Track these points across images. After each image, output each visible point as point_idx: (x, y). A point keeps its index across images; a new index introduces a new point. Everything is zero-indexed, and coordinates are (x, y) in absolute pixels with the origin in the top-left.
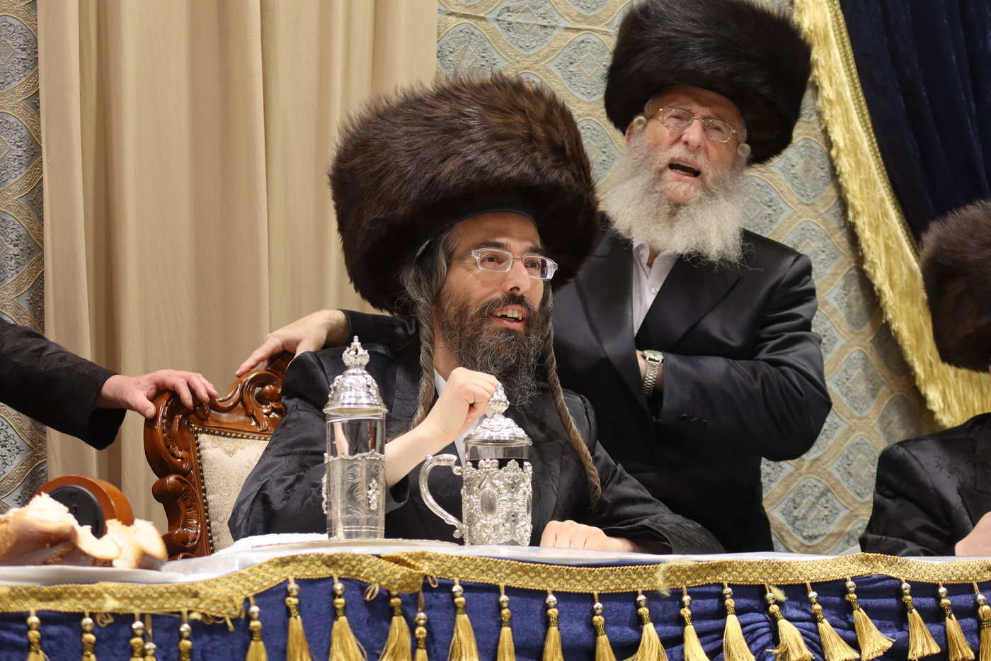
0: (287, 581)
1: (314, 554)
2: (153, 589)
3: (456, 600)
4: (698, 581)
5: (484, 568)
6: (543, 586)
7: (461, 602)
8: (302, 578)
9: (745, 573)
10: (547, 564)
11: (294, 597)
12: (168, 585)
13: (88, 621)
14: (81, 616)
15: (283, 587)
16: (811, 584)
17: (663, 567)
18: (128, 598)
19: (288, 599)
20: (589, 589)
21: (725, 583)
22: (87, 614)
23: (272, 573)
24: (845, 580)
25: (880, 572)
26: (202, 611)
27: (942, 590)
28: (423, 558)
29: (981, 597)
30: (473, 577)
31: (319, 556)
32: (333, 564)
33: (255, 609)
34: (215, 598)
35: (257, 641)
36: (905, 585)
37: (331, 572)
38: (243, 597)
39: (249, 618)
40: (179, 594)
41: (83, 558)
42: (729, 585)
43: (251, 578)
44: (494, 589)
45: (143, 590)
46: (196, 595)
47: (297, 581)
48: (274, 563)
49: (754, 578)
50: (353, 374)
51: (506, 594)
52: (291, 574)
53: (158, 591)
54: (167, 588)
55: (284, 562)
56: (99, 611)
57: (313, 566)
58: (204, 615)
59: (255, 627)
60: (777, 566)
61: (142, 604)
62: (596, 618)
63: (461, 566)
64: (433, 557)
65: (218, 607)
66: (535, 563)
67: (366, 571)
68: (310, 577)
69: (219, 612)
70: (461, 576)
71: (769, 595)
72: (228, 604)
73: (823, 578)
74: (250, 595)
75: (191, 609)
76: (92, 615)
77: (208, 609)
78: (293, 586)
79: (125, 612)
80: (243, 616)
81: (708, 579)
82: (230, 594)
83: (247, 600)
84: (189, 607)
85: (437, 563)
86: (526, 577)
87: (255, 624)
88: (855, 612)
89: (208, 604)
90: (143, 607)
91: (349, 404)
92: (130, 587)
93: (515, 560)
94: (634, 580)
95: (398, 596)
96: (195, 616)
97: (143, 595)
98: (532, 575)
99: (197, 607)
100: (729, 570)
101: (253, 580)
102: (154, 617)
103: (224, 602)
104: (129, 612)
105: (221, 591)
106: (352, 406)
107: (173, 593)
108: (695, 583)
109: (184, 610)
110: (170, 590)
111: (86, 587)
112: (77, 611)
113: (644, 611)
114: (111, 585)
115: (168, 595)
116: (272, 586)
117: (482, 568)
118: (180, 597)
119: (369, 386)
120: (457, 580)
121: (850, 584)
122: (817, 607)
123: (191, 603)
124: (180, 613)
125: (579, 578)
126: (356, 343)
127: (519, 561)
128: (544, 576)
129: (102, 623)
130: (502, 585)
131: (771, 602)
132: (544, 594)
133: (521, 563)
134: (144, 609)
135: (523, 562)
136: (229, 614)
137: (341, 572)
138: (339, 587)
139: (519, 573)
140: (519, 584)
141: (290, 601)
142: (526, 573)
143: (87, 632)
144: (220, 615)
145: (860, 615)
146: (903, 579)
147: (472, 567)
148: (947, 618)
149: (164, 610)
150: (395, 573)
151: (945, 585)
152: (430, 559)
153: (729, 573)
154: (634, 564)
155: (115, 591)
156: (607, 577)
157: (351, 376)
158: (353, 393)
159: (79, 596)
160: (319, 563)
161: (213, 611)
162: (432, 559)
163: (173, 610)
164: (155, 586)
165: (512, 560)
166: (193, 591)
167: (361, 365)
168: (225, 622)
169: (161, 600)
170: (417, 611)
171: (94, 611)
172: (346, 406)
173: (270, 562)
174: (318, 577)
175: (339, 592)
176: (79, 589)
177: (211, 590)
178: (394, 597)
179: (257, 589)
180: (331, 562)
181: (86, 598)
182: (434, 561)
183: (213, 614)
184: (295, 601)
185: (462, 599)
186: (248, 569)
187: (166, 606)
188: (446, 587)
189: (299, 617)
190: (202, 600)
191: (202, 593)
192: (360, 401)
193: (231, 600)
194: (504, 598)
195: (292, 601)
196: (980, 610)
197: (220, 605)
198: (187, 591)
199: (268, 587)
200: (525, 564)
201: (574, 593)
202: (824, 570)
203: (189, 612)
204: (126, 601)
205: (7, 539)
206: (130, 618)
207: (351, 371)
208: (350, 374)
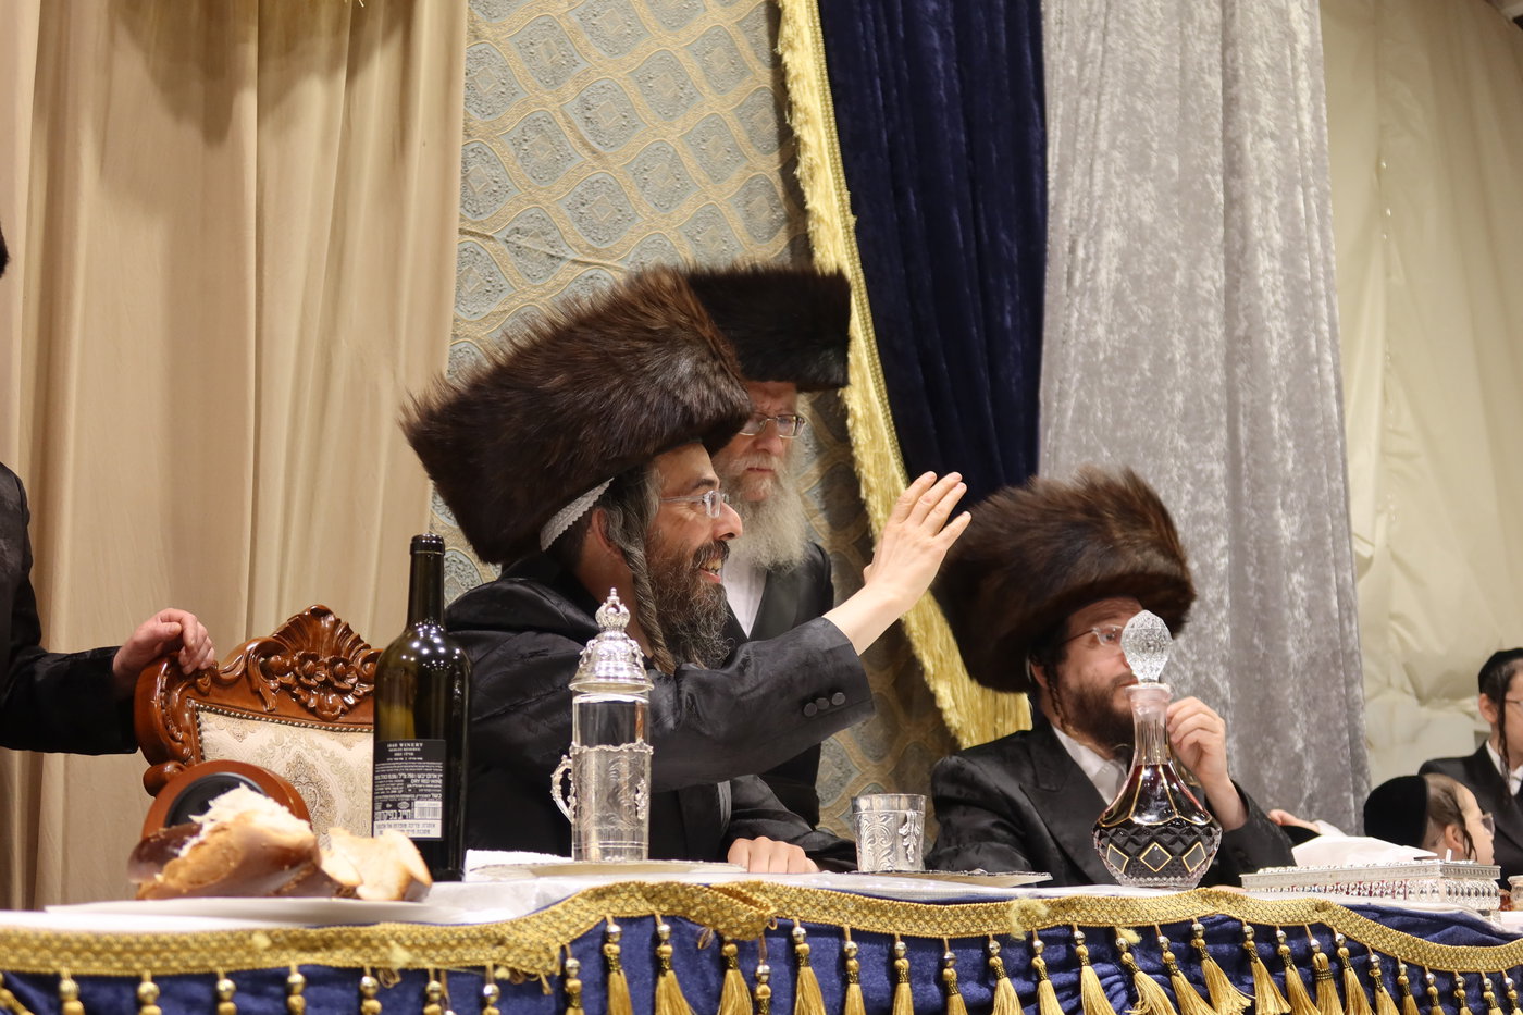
0: (605, 921)
1: (634, 883)
2: (450, 933)
3: (799, 947)
4: (1048, 922)
5: (826, 904)
6: (890, 929)
7: (804, 950)
8: (621, 916)
9: (1094, 913)
10: (895, 900)
11: (615, 943)
12: (468, 928)
13: (368, 981)
14: (359, 972)
15: (601, 928)
16: (1160, 926)
17: (1015, 904)
18: (419, 946)
19: (607, 946)
20: (938, 933)
21: (1075, 925)
22: (368, 971)
23: (587, 910)
24: (1192, 922)
25: (1221, 912)
26: (510, 965)
27: (1280, 933)
28: (758, 890)
29: (1314, 942)
30: (814, 916)
31: (640, 886)
32: (654, 896)
33: (571, 962)
34: (526, 946)
35: (578, 1008)
36: (1247, 929)
37: (652, 908)
38: (558, 945)
39: (564, 976)
40: (481, 941)
41: (327, 884)
42: (1080, 928)
43: (567, 918)
44: (838, 932)
45: (438, 935)
46: (501, 942)
47: (618, 921)
48: (588, 896)
49: (1102, 919)
50: (611, 638)
51: (853, 939)
52: (607, 910)
53: (456, 936)
54: (467, 932)
55: (599, 894)
56: (382, 966)
57: (633, 900)
58: (513, 971)
59: (574, 988)
60: (1125, 903)
61: (437, 956)
62: (947, 972)
63: (801, 901)
64: (768, 889)
65: (530, 960)
66: (882, 898)
67: (699, 908)
68: (630, 915)
69: (532, 967)
70: (801, 914)
71: (1121, 941)
72: (544, 956)
73: (1171, 919)
74: (566, 942)
75: (496, 962)
76: (374, 972)
77: (518, 963)
78: (614, 928)
79: (415, 967)
80: (558, 973)
81: (1058, 919)
82: (544, 942)
83: (563, 948)
84: (494, 959)
85: (773, 897)
86: (871, 916)
87: (574, 983)
88: (1205, 962)
89: (518, 955)
90: (438, 959)
91: (608, 677)
92: (421, 930)
93: (861, 894)
94: (984, 921)
95: (733, 941)
96: (502, 973)
97: (439, 942)
98: (878, 913)
99: (504, 959)
100: (1078, 908)
101: (569, 921)
102: (450, 974)
103: (539, 953)
104: (421, 967)
105: (531, 936)
106: (612, 680)
107: (474, 940)
108: (1044, 924)
109: (489, 964)
110: (471, 935)
111: (365, 931)
112: (354, 965)
113: (996, 961)
114: (400, 928)
115: (468, 942)
116: (589, 928)
117: (824, 904)
118: (482, 945)
119: (634, 655)
120: (796, 920)
121: (1198, 926)
122: (1170, 955)
123: (496, 953)
124: (483, 968)
125: (927, 918)
126: (614, 597)
127: (865, 895)
128: (890, 915)
129: (388, 983)
130: (847, 927)
131: (1124, 948)
132: (891, 939)
133: (866, 899)
134: (438, 963)
135: (870, 896)
136: (544, 969)
137: (665, 908)
138: (664, 928)
139: (864, 911)
140: (864, 926)
141: (609, 949)
142: (872, 911)
143: (369, 998)
144: (533, 972)
145: (1210, 965)
146: (1244, 920)
147: (813, 903)
148: (1288, 968)
149: (464, 964)
150: (739, 914)
151: (1282, 928)
152: (765, 892)
153: (1078, 912)
154: (985, 901)
155: (403, 936)
156: (956, 917)
157: (608, 641)
158: (612, 664)
159: (357, 943)
160: (639, 895)
161: (525, 966)
162: (766, 892)
163: (474, 964)
164: (453, 929)
165: (857, 894)
166: (499, 936)
167: (621, 626)
168: (540, 980)
169: (460, 949)
170: (758, 964)
171: (376, 966)
172: (603, 680)
173: (584, 895)
174: (639, 914)
175: (666, 937)
176: (358, 936)
177: (521, 935)
178: (728, 943)
179: (573, 934)
180: (652, 894)
181: (366, 946)
182: (769, 894)
183: (525, 970)
184: (616, 949)
185: (806, 946)
186: (560, 905)
187: (467, 958)
188: (786, 930)
189: (622, 972)
190: (510, 950)
191: (511, 940)
192: (620, 674)
193: (547, 949)
194: (850, 944)
195: (613, 949)
196: (1315, 958)
197: (533, 956)
198: (492, 936)
199: (586, 930)
200: (871, 899)
201: (923, 938)
202: (1170, 909)
203: (496, 967)
204: (416, 951)
205: (230, 856)
206: (422, 975)
207: (608, 634)
208: (606, 639)
